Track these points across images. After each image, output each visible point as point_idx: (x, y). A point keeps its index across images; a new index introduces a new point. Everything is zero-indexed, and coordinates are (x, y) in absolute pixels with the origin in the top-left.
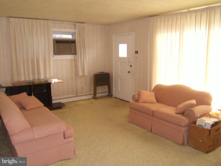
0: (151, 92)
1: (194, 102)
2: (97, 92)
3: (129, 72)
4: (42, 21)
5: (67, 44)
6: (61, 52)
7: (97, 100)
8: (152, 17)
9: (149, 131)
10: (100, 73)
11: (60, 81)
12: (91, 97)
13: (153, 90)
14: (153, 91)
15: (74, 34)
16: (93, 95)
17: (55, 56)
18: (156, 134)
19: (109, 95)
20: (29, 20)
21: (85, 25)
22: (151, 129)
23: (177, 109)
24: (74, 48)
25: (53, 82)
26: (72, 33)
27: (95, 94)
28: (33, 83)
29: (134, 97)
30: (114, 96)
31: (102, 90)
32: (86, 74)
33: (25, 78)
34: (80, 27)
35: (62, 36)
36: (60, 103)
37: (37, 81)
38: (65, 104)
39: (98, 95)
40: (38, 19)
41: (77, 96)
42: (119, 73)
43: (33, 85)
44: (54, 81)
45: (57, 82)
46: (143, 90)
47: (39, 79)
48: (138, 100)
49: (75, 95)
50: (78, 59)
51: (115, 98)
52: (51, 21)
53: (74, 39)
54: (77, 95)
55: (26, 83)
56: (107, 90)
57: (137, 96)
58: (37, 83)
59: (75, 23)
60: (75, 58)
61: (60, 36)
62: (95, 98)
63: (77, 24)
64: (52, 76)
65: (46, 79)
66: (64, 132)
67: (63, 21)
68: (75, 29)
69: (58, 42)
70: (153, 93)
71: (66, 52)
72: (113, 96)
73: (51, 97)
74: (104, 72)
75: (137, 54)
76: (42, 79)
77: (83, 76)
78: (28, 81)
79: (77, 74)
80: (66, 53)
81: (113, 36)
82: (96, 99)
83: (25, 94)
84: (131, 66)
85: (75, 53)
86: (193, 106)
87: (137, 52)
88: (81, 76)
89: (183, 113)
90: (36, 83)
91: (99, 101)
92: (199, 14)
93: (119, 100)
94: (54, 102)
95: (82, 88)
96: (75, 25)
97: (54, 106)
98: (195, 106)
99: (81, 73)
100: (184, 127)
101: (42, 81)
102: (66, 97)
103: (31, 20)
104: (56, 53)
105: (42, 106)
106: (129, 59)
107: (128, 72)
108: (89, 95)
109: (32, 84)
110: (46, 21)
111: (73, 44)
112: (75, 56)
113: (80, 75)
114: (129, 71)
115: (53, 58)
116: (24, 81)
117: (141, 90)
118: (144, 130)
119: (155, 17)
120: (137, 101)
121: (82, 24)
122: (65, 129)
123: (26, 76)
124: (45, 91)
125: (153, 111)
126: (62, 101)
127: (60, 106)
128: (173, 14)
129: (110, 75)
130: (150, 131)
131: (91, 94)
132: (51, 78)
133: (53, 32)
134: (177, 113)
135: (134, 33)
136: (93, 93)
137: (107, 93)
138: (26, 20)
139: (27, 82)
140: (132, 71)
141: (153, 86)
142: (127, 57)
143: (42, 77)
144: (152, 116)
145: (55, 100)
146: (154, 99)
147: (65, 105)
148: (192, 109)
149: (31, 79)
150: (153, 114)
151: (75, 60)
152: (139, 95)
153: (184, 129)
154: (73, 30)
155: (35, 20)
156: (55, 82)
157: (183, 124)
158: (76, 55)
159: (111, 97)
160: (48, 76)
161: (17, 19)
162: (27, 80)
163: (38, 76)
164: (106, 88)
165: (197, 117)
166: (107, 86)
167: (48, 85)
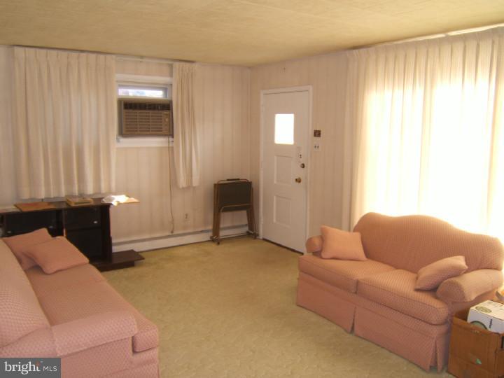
0: (352, 233)
1: (460, 261)
2: (221, 226)
3: (298, 181)
4: (93, 56)
5: (151, 111)
6: (136, 131)
7: (222, 246)
8: (357, 51)
9: (346, 331)
10: (228, 180)
11: (133, 200)
12: (207, 237)
13: (356, 226)
14: (356, 230)
15: (169, 88)
16: (211, 234)
17: (122, 140)
18: (364, 339)
19: (248, 234)
20: (61, 53)
21: (196, 66)
22: (351, 325)
23: (417, 278)
24: (167, 120)
25: (114, 203)
26: (164, 85)
27: (216, 229)
28: (67, 204)
29: (309, 243)
30: (261, 236)
31: (233, 222)
32: (196, 182)
33: (48, 191)
34: (182, 70)
35: (143, 93)
36: (132, 252)
37: (77, 200)
38: (142, 255)
39: (223, 234)
40: (82, 51)
41: (172, 236)
42: (275, 182)
43: (65, 209)
44: (118, 200)
45: (125, 203)
46: (332, 226)
47: (81, 195)
48: (321, 251)
49: (168, 233)
50: (178, 146)
51: (265, 240)
52: (114, 56)
53: (168, 98)
54: (172, 232)
55: (50, 203)
56: (245, 221)
57: (317, 242)
58: (76, 203)
59: (170, 62)
60: (170, 145)
61: (138, 92)
62: (216, 239)
63: (177, 65)
64: (114, 188)
65: (100, 193)
66: (133, 338)
67: (142, 57)
68: (171, 75)
69: (129, 106)
70: (357, 235)
71: (149, 131)
72: (258, 235)
73: (110, 239)
74: (238, 179)
75: (317, 139)
76: (90, 195)
77: (189, 187)
78: (54, 198)
79: (173, 182)
80: (148, 133)
81: (262, 95)
82: (219, 243)
83: (44, 232)
84: (303, 166)
85: (170, 133)
86: (458, 272)
87: (317, 134)
88: (183, 188)
89: (433, 290)
90: (73, 205)
91: (224, 248)
92: (472, 45)
93: (274, 245)
94: (115, 249)
95: (187, 215)
96: (171, 66)
97: (115, 261)
98: (463, 272)
99: (182, 182)
100: (436, 325)
101: (89, 199)
102: (147, 236)
103: (65, 54)
104: (124, 132)
105: (86, 264)
106: (299, 148)
107: (296, 180)
108: (202, 232)
109: (64, 206)
110: (102, 57)
111: (166, 112)
112: (171, 139)
113: (181, 187)
114: (297, 178)
115: (119, 145)
116: (45, 198)
117: (328, 228)
118: (335, 328)
119: (362, 51)
120: (318, 254)
121: (188, 65)
122: (136, 332)
123: (52, 187)
124: (95, 222)
125: (358, 282)
126: (137, 247)
127: (131, 260)
128: (407, 45)
129: (253, 186)
130: (350, 330)
131: (207, 231)
132: (110, 193)
133: (117, 81)
134: (417, 290)
135: (311, 88)
136: (210, 227)
137: (247, 229)
138: (54, 52)
139: (54, 201)
140: (306, 178)
141: (357, 219)
142: (295, 144)
143: (90, 189)
144: (356, 293)
145: (120, 243)
146: (360, 252)
147: (143, 259)
148: (457, 280)
149: (63, 193)
150: (358, 289)
151: (171, 150)
152: (323, 238)
153: (436, 332)
154: (166, 79)
155: (75, 55)
156: (119, 204)
157: (434, 319)
158: (173, 137)
159: (255, 238)
160: (104, 188)
161: (32, 50)
162: (52, 196)
163: (79, 186)
164: (242, 217)
165: (468, 300)
166: (244, 212)
167: (103, 210)
